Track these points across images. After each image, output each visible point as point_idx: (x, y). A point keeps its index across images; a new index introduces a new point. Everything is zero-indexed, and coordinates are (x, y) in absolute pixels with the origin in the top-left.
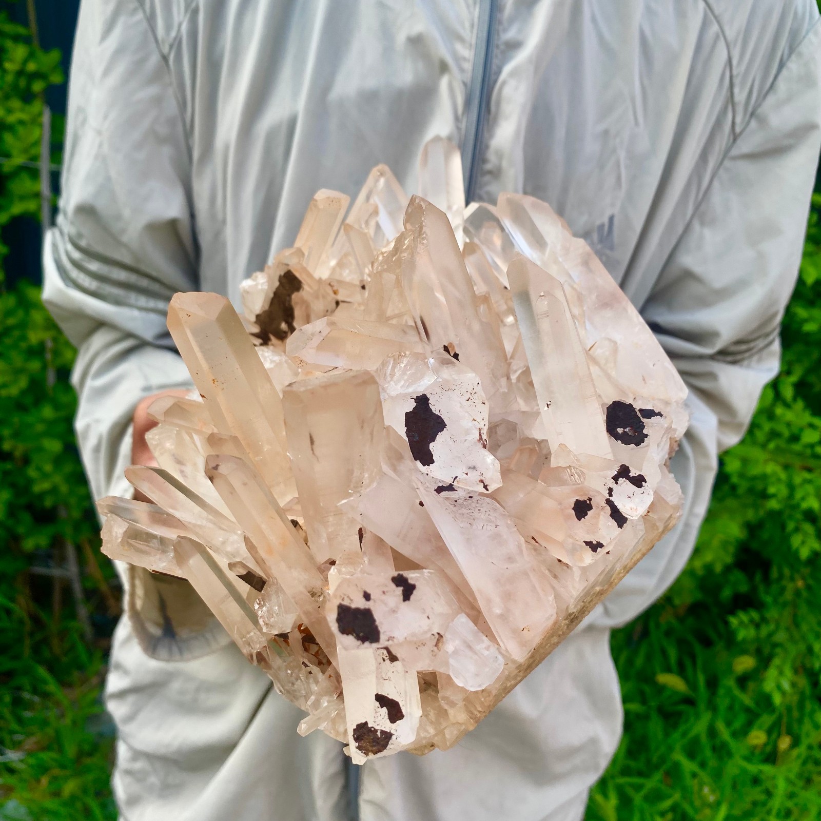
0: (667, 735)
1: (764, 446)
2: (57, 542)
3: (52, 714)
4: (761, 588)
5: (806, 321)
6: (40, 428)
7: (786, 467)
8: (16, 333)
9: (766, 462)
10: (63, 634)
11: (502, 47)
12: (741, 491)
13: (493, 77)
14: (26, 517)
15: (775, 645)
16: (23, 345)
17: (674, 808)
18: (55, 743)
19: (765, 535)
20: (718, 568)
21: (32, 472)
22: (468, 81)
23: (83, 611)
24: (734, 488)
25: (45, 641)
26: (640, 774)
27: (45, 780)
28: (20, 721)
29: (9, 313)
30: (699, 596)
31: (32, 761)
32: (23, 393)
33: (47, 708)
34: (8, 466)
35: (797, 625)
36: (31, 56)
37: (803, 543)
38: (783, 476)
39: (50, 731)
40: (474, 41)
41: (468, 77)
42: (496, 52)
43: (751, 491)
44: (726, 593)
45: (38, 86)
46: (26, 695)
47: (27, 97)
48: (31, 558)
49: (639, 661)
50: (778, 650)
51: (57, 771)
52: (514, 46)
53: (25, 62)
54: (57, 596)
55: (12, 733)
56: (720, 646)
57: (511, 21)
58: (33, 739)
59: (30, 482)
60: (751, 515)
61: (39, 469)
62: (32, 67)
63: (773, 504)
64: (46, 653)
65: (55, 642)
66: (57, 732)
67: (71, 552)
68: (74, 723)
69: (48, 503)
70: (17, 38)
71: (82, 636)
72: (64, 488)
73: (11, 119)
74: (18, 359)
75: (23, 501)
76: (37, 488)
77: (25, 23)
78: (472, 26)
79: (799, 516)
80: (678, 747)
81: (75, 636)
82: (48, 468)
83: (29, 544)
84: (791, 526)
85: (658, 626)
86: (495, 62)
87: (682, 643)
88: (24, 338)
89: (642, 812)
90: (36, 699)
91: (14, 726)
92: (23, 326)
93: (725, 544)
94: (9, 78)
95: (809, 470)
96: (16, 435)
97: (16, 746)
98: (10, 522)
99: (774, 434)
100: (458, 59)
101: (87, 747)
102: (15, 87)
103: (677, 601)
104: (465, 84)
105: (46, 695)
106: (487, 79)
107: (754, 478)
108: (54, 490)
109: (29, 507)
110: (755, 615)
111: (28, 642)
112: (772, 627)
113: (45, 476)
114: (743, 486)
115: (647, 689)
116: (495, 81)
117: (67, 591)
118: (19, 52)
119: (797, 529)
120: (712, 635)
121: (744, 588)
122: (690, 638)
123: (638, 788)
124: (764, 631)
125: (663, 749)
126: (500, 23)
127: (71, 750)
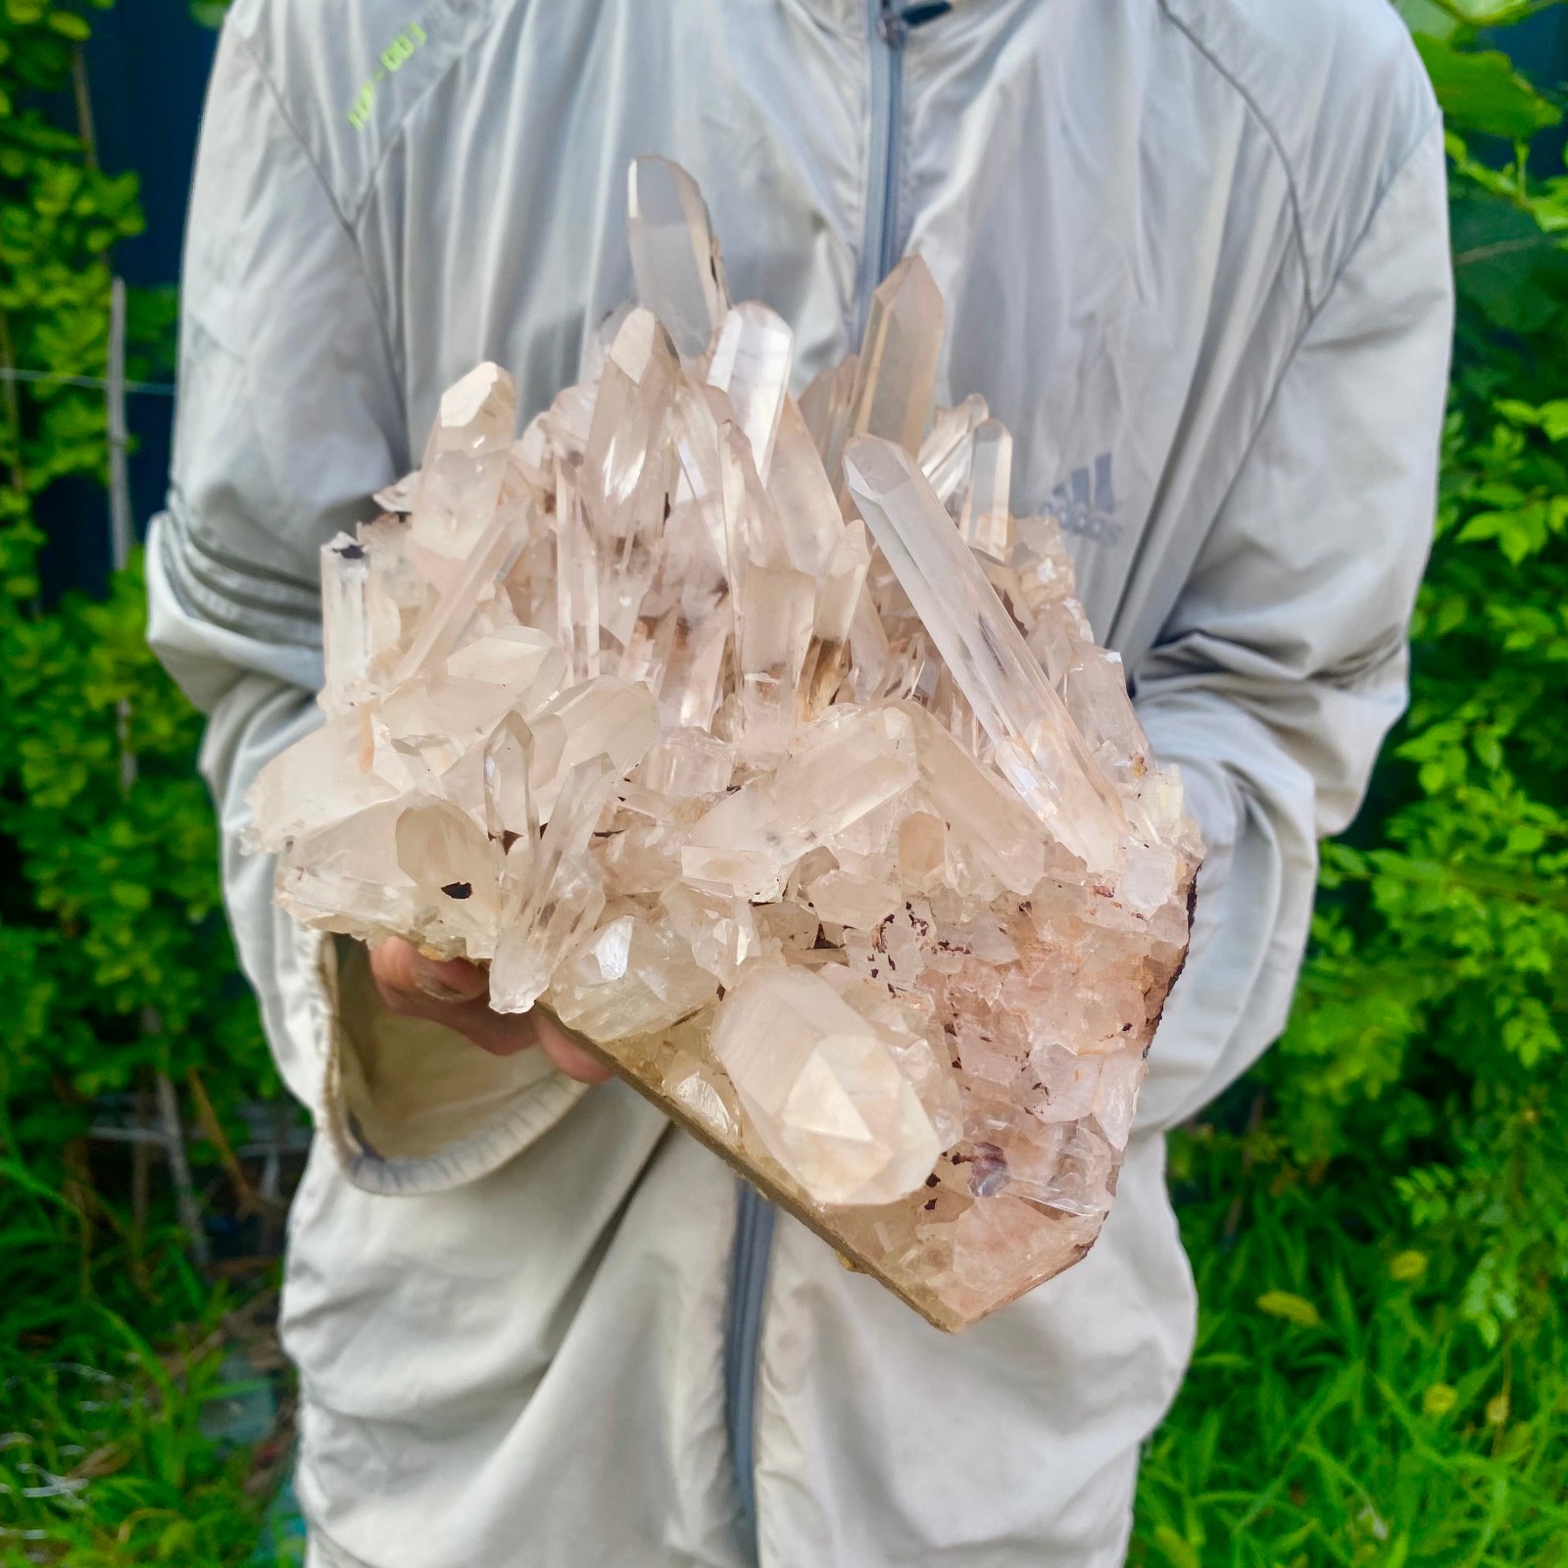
0: (1292, 1411)
1: (1445, 859)
2: (142, 1079)
3: (137, 1404)
4: (1457, 1127)
5: (1510, 630)
6: (108, 863)
7: (1487, 896)
8: (62, 690)
9: (1449, 886)
10: (155, 1251)
11: (913, 182)
12: (1408, 944)
13: (900, 233)
14: (84, 1033)
15: (1488, 1231)
16: (77, 712)
17: (1310, 1546)
18: (143, 1461)
19: (1459, 1026)
20: (1374, 1091)
21: (94, 948)
22: (859, 241)
23: (191, 1208)
24: (1396, 939)
25: (121, 1266)
26: (1246, 1485)
27: (124, 1530)
28: (75, 1418)
29: (48, 654)
30: (1342, 1145)
31: (99, 1494)
32: (77, 800)
33: (126, 1395)
34: (50, 937)
35: (1527, 1194)
36: (84, 187)
37: (1528, 1036)
38: (1482, 912)
39: (134, 1437)
40: (865, 177)
41: (858, 237)
42: (903, 191)
43: (1427, 943)
44: (1392, 1137)
45: (97, 241)
46: (85, 1371)
47: (78, 261)
48: (94, 1109)
49: (1237, 1272)
50: (1491, 1241)
51: (146, 1512)
52: (933, 179)
53: (75, 197)
54: (140, 1182)
55: (63, 1441)
56: (1387, 1239)
57: (927, 136)
58: (100, 1454)
59: (92, 965)
60: (1429, 988)
61: (107, 940)
62: (86, 206)
63: (1470, 968)
64: (123, 1291)
65: (140, 1268)
66: (147, 1438)
67: (167, 1099)
68: (179, 1422)
69: (124, 1004)
70: (57, 156)
71: (190, 1256)
72: (154, 976)
73: (50, 300)
74: (67, 739)
75: (78, 1002)
76: (103, 977)
77: (73, 129)
78: (861, 151)
79: (1518, 988)
80: (1311, 1431)
81: (176, 1256)
82: (124, 937)
83: (89, 1083)
84: (1503, 1006)
85: (1270, 1205)
86: (902, 207)
87: (1316, 1238)
88: (79, 699)
89: (1247, 1554)
90: (106, 1377)
91: (66, 1429)
92: (76, 676)
93: (1383, 1045)
94: (46, 227)
95: (1532, 902)
96: (65, 879)
97: (70, 1466)
98: (53, 1043)
99: (1462, 837)
100: (839, 206)
101: (201, 1466)
102: (56, 242)
103: (1302, 1157)
104: (854, 249)
105: (122, 1370)
106: (889, 239)
107: (1429, 918)
108: (135, 980)
109: (89, 1014)
110: (1446, 1177)
111: (87, 1269)
112: (1479, 1197)
113: (119, 953)
114: (1412, 935)
115: (1253, 1324)
116: (905, 240)
117: (160, 1170)
118: (63, 181)
119: (1515, 1012)
120: (1375, 1220)
121: (1424, 1127)
122: (1333, 1227)
123: (1238, 1509)
124: (1465, 1205)
125: (1285, 1438)
126: (908, 142)
127: (172, 1471)
